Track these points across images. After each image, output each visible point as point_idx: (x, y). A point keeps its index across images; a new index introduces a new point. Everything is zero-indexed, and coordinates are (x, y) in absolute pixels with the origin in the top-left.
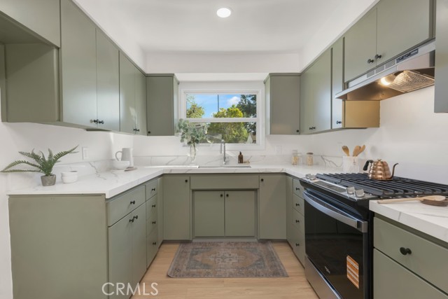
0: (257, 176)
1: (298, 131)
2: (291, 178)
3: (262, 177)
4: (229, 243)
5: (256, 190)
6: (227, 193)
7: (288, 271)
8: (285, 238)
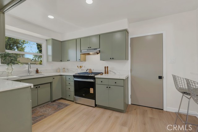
0: (52, 77)
1: (61, 61)
2: (65, 76)
3: (53, 77)
4: (43, 106)
5: (51, 83)
6: (38, 86)
7: (69, 104)
8: (61, 97)
